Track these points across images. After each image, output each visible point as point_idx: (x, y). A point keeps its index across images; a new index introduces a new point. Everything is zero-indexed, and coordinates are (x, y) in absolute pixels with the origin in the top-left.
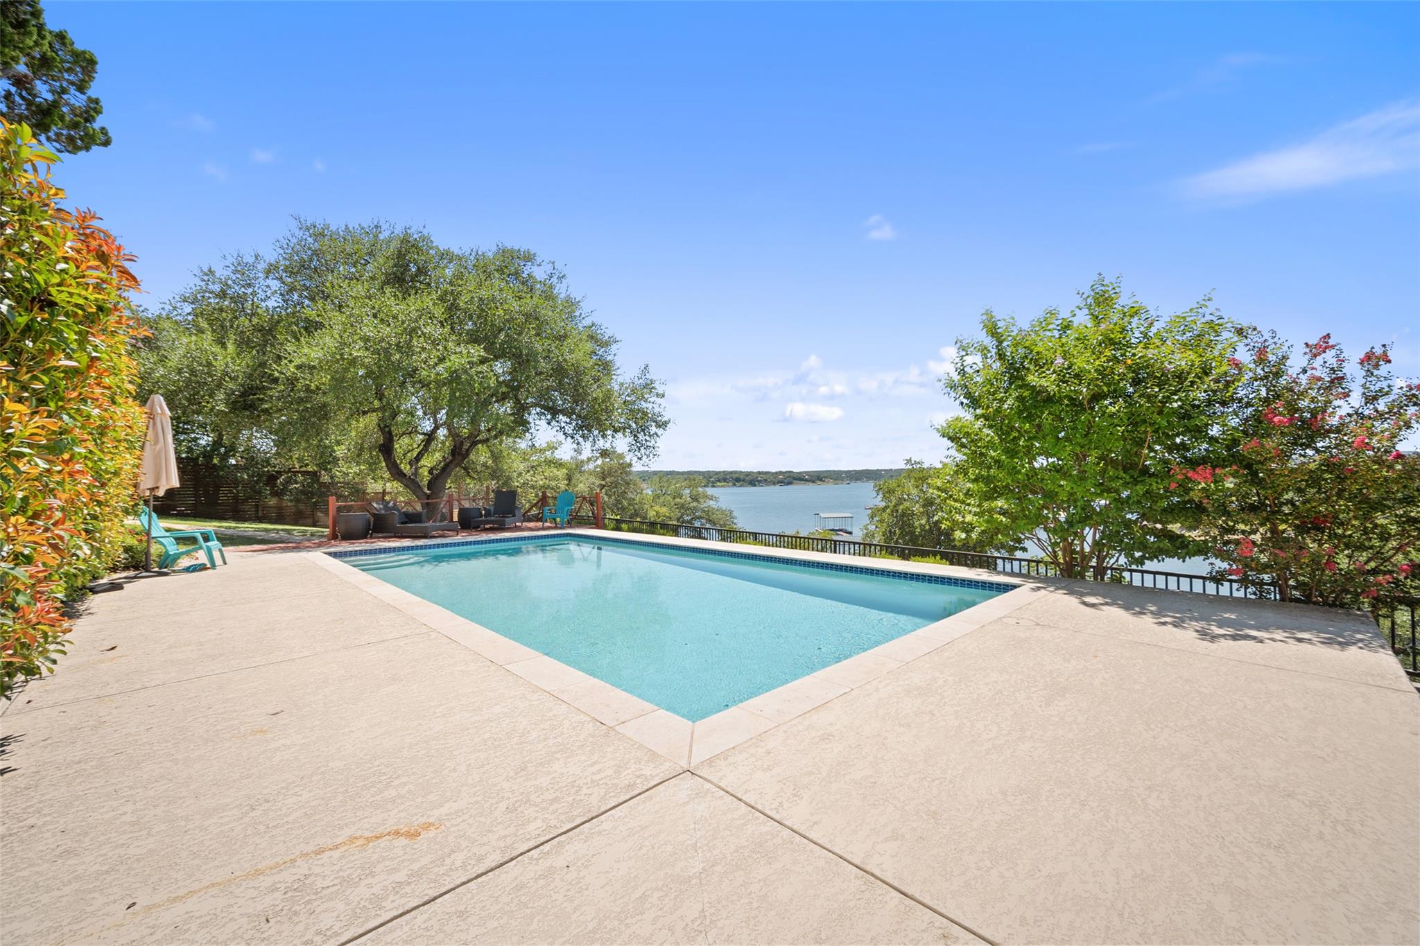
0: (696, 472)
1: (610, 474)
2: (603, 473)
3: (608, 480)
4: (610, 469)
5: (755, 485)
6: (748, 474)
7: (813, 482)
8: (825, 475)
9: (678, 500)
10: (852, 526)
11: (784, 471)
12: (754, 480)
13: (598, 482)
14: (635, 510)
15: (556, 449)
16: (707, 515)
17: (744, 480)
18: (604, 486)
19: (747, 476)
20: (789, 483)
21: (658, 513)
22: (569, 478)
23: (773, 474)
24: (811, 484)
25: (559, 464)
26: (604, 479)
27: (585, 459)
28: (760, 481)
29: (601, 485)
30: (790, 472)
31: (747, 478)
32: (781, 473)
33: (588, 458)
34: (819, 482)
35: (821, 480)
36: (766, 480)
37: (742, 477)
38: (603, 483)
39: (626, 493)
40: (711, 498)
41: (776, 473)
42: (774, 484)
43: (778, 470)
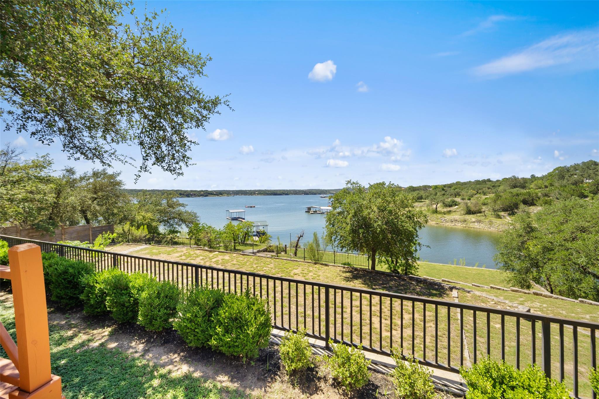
0: (156, 190)
1: (101, 190)
2: (95, 188)
3: (100, 194)
4: (101, 186)
5: (189, 197)
6: (186, 191)
7: (218, 195)
8: (223, 192)
9: (158, 207)
10: (244, 216)
11: (204, 190)
12: (189, 194)
13: (89, 196)
14: (125, 216)
15: (45, 168)
16: (179, 216)
17: (183, 194)
18: (96, 199)
19: (185, 192)
20: (206, 196)
21: (144, 217)
22: (59, 193)
23: (198, 191)
24: (217, 196)
25: (47, 180)
26: (95, 193)
27: (78, 178)
28: (192, 195)
29: (93, 198)
30: (207, 191)
31: (185, 194)
32: (202, 191)
33: (81, 178)
34: (221, 196)
35: (221, 194)
36: (195, 194)
37: (182, 193)
38: (95, 196)
39: (116, 203)
40: (183, 205)
41: (200, 191)
42: (199, 196)
43: (201, 190)
